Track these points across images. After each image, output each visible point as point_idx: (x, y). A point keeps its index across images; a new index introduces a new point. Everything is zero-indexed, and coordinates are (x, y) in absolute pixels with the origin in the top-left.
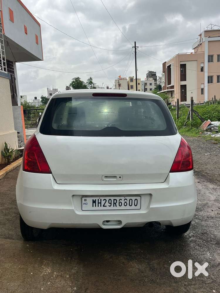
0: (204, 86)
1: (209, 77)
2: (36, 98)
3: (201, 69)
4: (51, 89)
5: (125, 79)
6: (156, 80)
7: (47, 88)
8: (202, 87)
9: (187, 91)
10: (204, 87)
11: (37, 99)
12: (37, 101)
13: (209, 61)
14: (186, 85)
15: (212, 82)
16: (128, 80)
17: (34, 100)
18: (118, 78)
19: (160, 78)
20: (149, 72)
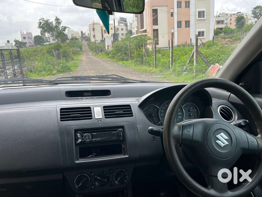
0: (174, 30)
1: (178, 22)
2: (8, 42)
3: (171, 14)
4: (25, 33)
5: (98, 23)
6: (126, 25)
7: (21, 32)
8: (172, 31)
9: (159, 34)
10: (174, 32)
11: (10, 43)
12: (10, 45)
13: (178, 7)
14: (158, 29)
15: (180, 27)
16: (101, 25)
17: (6, 44)
18: (92, 23)
19: (131, 24)
20: (120, 18)
